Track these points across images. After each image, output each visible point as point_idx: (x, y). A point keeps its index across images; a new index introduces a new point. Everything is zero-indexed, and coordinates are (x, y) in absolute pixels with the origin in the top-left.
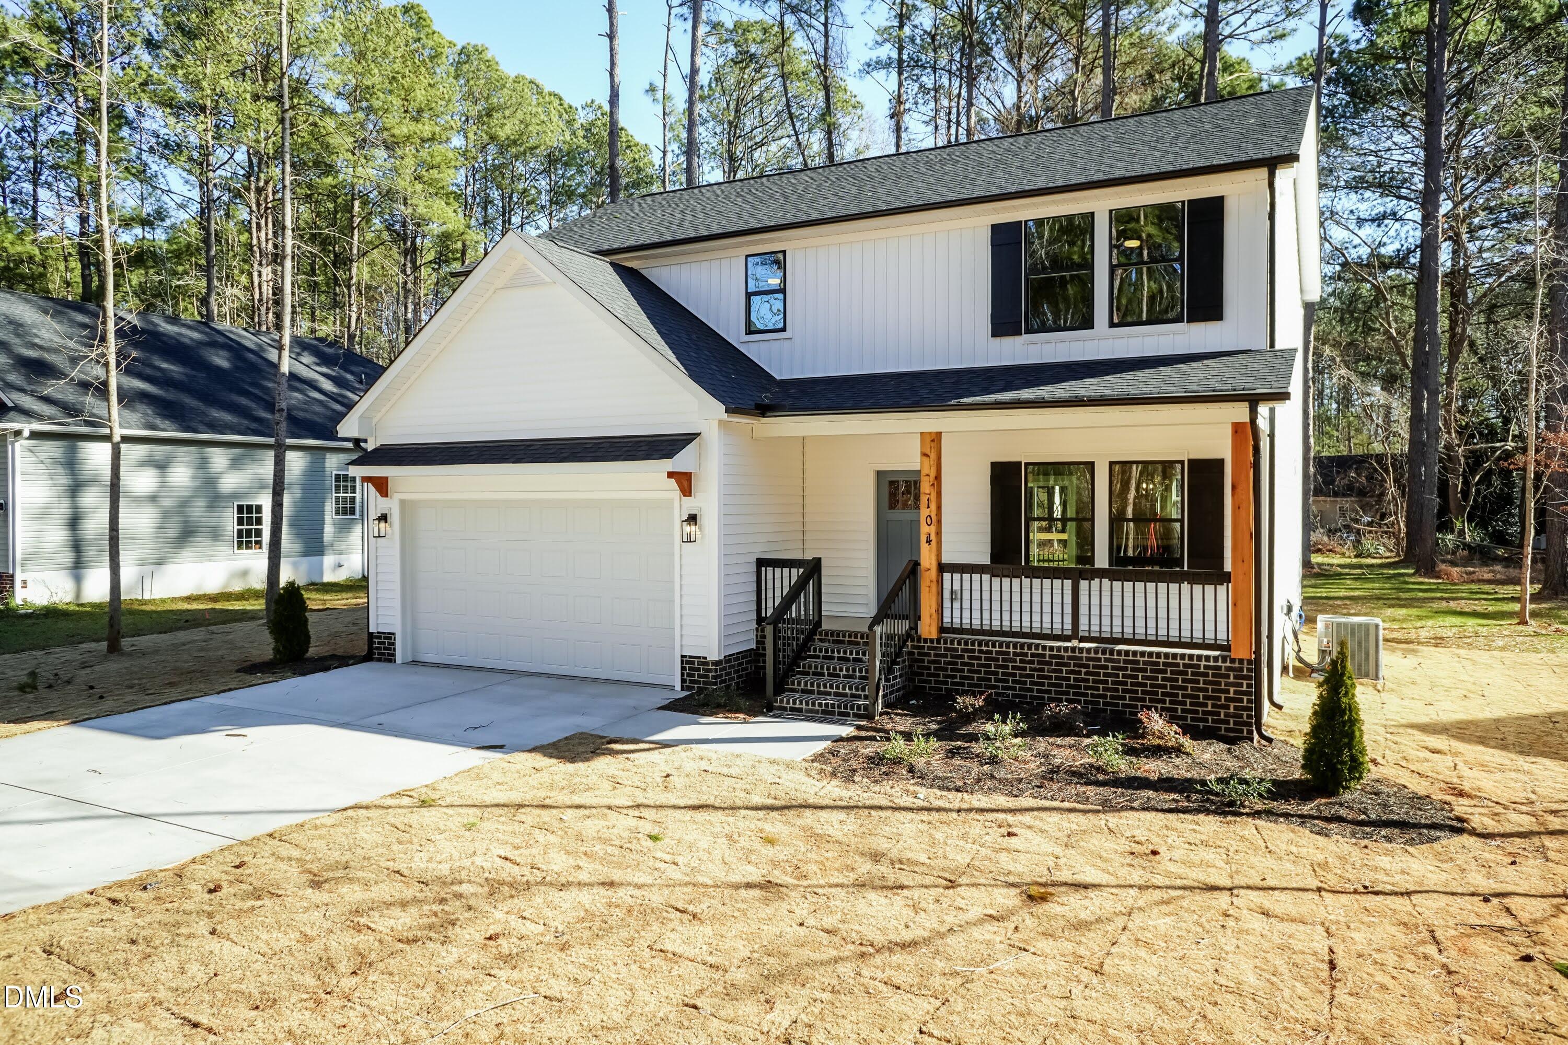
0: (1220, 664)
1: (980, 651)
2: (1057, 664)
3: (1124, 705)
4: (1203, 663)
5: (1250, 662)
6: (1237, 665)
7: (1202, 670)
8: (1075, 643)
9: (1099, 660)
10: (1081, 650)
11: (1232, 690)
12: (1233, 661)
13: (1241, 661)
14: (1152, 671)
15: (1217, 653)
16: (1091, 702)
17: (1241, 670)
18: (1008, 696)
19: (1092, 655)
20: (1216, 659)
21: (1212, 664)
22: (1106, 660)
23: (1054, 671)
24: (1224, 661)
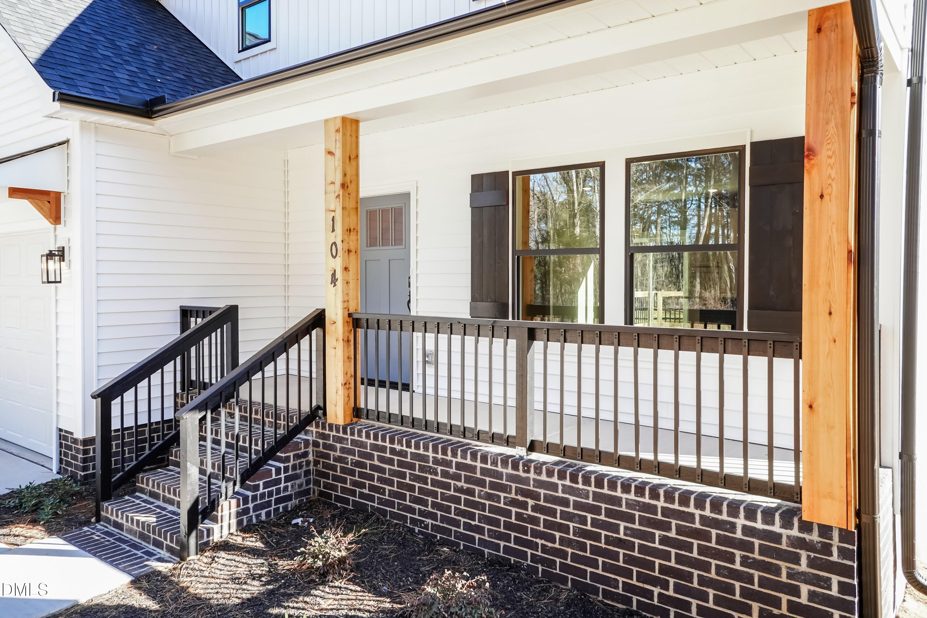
0: (776, 528)
1: (393, 451)
2: (493, 486)
3: (595, 577)
4: (741, 521)
5: (845, 535)
6: (815, 537)
7: (739, 534)
8: (519, 451)
9: (554, 487)
10: (527, 464)
11: (805, 589)
12: (806, 527)
13: (825, 530)
14: (643, 521)
15: (771, 502)
16: (543, 561)
17: (827, 549)
18: (426, 527)
19: (544, 477)
20: (768, 515)
21: (759, 525)
22: (566, 489)
23: (489, 497)
24: (787, 524)
